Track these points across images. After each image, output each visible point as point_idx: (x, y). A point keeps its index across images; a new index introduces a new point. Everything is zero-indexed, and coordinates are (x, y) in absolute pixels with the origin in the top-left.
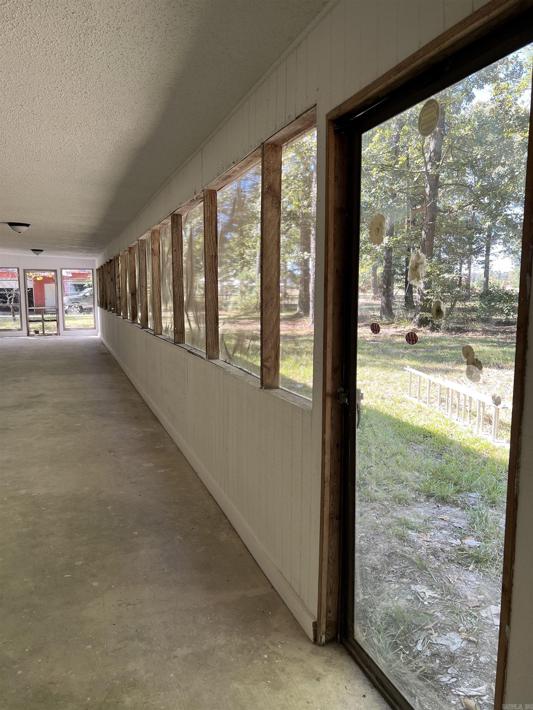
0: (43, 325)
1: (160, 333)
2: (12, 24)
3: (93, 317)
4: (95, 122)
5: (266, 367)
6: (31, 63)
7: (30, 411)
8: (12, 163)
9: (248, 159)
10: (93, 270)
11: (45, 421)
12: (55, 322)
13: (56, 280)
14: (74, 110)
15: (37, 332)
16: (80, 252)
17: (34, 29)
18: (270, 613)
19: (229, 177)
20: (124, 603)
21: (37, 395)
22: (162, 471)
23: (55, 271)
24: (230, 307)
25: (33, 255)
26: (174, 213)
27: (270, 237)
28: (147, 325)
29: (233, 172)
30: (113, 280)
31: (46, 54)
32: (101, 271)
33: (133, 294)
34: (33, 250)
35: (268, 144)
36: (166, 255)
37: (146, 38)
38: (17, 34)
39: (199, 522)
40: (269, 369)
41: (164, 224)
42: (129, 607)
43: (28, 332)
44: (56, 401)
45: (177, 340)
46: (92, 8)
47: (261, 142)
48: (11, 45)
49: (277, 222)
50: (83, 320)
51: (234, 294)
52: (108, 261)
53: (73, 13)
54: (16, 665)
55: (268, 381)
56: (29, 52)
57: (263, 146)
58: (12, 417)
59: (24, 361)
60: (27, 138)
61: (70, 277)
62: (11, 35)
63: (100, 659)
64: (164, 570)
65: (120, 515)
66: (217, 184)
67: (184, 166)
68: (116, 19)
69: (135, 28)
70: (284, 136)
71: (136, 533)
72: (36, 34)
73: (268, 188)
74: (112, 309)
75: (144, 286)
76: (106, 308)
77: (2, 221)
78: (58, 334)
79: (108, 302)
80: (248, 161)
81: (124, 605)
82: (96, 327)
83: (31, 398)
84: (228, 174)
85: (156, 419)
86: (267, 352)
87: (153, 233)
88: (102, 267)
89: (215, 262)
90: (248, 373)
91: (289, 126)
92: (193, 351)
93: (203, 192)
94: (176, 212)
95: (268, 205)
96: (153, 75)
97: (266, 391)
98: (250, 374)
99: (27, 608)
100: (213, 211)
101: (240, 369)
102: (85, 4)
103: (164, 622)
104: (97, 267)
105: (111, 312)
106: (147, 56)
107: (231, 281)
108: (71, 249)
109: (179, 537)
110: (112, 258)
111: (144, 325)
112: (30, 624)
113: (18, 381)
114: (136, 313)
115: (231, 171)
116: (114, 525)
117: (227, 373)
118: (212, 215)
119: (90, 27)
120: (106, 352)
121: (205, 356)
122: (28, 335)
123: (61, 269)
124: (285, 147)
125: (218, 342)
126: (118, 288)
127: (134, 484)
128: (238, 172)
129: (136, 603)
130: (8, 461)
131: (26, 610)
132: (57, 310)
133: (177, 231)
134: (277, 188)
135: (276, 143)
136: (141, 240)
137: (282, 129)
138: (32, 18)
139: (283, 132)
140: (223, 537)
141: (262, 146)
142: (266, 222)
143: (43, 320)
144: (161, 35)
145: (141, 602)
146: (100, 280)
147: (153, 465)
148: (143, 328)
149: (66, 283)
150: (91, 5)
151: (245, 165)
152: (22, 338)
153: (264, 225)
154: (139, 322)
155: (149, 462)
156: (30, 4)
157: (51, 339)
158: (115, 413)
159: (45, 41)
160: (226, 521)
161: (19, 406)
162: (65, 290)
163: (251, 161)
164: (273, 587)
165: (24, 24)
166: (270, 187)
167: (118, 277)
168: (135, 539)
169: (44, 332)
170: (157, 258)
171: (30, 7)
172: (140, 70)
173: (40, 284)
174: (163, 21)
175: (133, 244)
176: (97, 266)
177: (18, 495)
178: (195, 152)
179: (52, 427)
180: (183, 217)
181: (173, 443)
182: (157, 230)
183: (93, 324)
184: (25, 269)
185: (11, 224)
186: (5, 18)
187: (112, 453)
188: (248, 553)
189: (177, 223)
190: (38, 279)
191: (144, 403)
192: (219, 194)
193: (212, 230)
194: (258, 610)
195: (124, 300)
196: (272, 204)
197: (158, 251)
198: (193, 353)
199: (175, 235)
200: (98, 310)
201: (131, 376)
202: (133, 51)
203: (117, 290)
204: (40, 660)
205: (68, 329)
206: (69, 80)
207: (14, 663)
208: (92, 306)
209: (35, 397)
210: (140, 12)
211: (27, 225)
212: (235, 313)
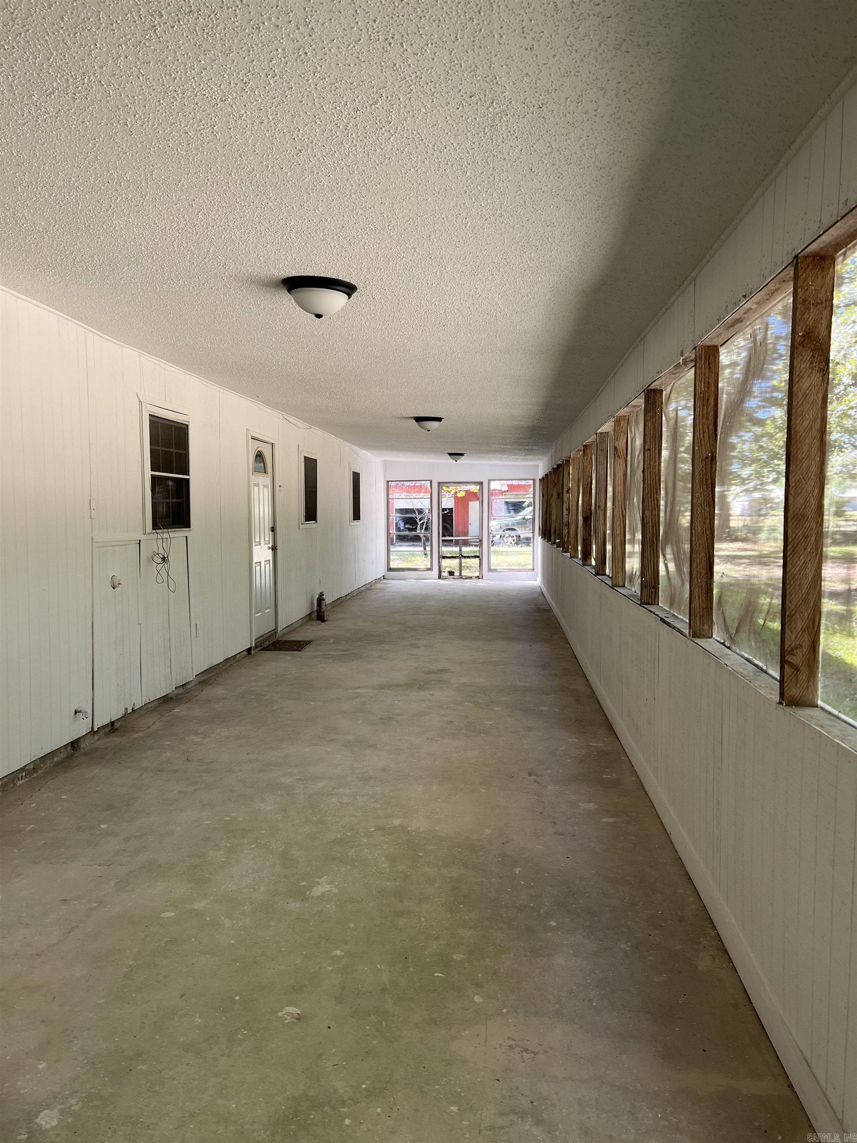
0: (461, 563)
1: (621, 584)
2: (389, 131)
3: (532, 553)
4: (519, 258)
5: (791, 665)
6: (420, 184)
7: (424, 694)
8: (410, 333)
9: (771, 287)
10: (534, 480)
11: (443, 712)
12: (477, 559)
13: (481, 497)
14: (487, 244)
15: (451, 573)
16: (517, 454)
17: (419, 133)
18: (780, 1138)
19: (739, 321)
20: (518, 1046)
21: (438, 670)
22: (610, 820)
23: (481, 484)
24: (763, 536)
25: (450, 461)
26: (650, 388)
27: (806, 423)
28: (604, 570)
29: (745, 313)
30: (560, 496)
31: (440, 167)
32: (545, 480)
33: (587, 519)
34: (450, 454)
35: (806, 257)
36: (636, 457)
37: (586, 113)
38: (397, 144)
39: (663, 924)
40: (797, 669)
41: (634, 406)
42: (524, 1054)
43: (440, 572)
44: (463, 681)
45: (645, 599)
46: (497, 83)
47: (793, 255)
48: (390, 163)
49: (820, 396)
50: (519, 556)
51: (773, 512)
52: (555, 467)
53: (471, 97)
54: (343, 1107)
55: (794, 691)
56: (416, 169)
57: (797, 261)
58: (400, 701)
59: (428, 616)
60: (427, 294)
61: (505, 491)
62: (389, 147)
63: (467, 1136)
64: (591, 1000)
65: (533, 886)
66: (719, 335)
67: (666, 310)
68: (536, 92)
69: (567, 99)
70: (836, 239)
71: (554, 924)
72: (422, 140)
73: (803, 336)
74: (557, 541)
75: (603, 507)
76: (549, 540)
77: (407, 416)
78: (481, 577)
79: (553, 530)
80: (771, 290)
81: (517, 1049)
82: (535, 568)
83: (430, 673)
84: (736, 316)
85: (610, 728)
86: (793, 638)
87: (618, 422)
88: (546, 475)
89: (711, 468)
90: (762, 670)
91: (846, 218)
92: (668, 620)
93: (694, 351)
94: (653, 387)
95: (802, 365)
96: (601, 171)
97: (788, 710)
98: (766, 672)
99: (374, 1015)
100: (712, 381)
101: (748, 660)
102: (488, 79)
103: (580, 1099)
104: (540, 477)
105: (555, 546)
106: (590, 141)
107: (767, 491)
108: (502, 451)
109: (623, 946)
110: (560, 462)
111: (600, 570)
112: (374, 1042)
113: (415, 646)
114: (589, 549)
115: (742, 311)
116: (521, 902)
117: (722, 667)
118: (708, 389)
119: (498, 114)
120: (545, 607)
121: (687, 631)
122: (440, 577)
123: (489, 481)
124: (841, 259)
125: (712, 608)
126: (567, 509)
127: (561, 837)
128: (755, 311)
129: (536, 1051)
130: (384, 770)
131: (372, 1018)
132: (481, 541)
133: (654, 416)
134: (823, 332)
135: (823, 253)
136: (601, 433)
137: (832, 226)
138: (414, 116)
139: (834, 233)
140: (705, 962)
141: (795, 262)
142: (797, 398)
143: (461, 556)
144: (610, 103)
145: (545, 1052)
146: (543, 495)
147: (596, 807)
148: (597, 574)
149: (495, 500)
150: (496, 78)
151: (765, 298)
152: (430, 583)
153: (795, 403)
154: (594, 563)
155: (590, 801)
156: (409, 96)
157: (468, 584)
158: (546, 709)
159: (435, 148)
160: (713, 934)
161: (411, 685)
162: (493, 512)
163: (777, 290)
164: (791, 1086)
165: (404, 128)
166: (808, 335)
167: (568, 491)
168: (550, 934)
169: (461, 574)
170: (622, 461)
171: (410, 100)
172: (582, 166)
173: (463, 502)
174: (611, 79)
175: (590, 440)
176: (541, 474)
177: (389, 826)
178: (683, 284)
179: (451, 722)
180: (664, 393)
181: (634, 772)
182: (625, 416)
183: (531, 561)
184: (440, 481)
185: (418, 419)
186: (378, 123)
187: (533, 777)
188: (750, 1005)
189: (654, 403)
190: (459, 495)
191: (594, 697)
192: (723, 351)
193: (708, 414)
194: (757, 1124)
195: (572, 528)
196: (811, 363)
197: (625, 451)
198: (668, 624)
199: (649, 424)
200: (539, 540)
201: (579, 651)
202: (566, 138)
203: (565, 512)
204: (379, 1110)
205: (494, 569)
206: (476, 200)
207: (343, 1103)
208: (531, 535)
209: (435, 673)
210: (573, 72)
211: (439, 420)
212: (771, 547)
